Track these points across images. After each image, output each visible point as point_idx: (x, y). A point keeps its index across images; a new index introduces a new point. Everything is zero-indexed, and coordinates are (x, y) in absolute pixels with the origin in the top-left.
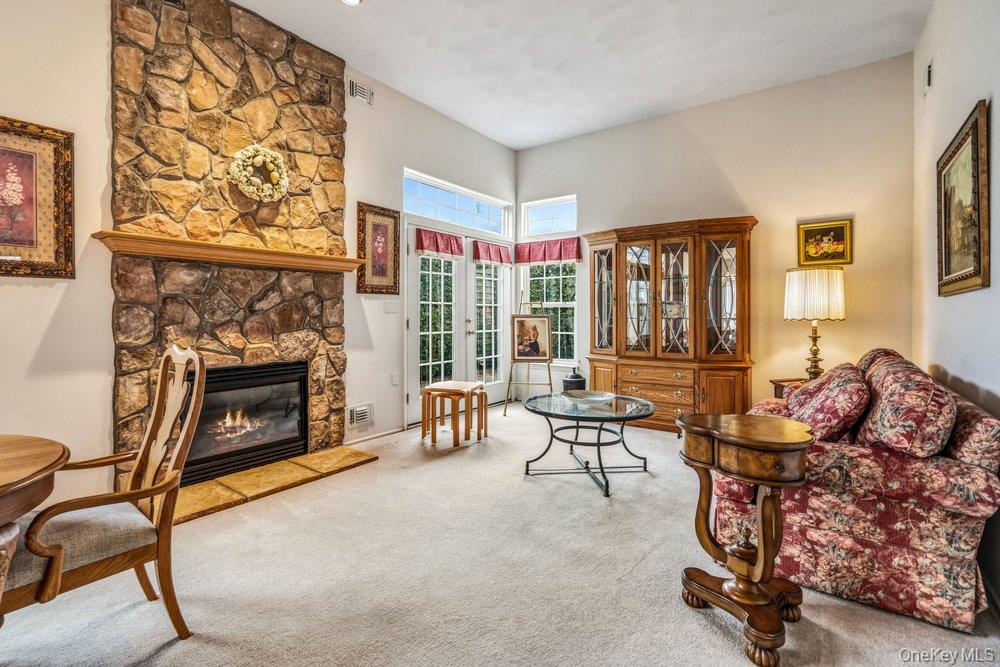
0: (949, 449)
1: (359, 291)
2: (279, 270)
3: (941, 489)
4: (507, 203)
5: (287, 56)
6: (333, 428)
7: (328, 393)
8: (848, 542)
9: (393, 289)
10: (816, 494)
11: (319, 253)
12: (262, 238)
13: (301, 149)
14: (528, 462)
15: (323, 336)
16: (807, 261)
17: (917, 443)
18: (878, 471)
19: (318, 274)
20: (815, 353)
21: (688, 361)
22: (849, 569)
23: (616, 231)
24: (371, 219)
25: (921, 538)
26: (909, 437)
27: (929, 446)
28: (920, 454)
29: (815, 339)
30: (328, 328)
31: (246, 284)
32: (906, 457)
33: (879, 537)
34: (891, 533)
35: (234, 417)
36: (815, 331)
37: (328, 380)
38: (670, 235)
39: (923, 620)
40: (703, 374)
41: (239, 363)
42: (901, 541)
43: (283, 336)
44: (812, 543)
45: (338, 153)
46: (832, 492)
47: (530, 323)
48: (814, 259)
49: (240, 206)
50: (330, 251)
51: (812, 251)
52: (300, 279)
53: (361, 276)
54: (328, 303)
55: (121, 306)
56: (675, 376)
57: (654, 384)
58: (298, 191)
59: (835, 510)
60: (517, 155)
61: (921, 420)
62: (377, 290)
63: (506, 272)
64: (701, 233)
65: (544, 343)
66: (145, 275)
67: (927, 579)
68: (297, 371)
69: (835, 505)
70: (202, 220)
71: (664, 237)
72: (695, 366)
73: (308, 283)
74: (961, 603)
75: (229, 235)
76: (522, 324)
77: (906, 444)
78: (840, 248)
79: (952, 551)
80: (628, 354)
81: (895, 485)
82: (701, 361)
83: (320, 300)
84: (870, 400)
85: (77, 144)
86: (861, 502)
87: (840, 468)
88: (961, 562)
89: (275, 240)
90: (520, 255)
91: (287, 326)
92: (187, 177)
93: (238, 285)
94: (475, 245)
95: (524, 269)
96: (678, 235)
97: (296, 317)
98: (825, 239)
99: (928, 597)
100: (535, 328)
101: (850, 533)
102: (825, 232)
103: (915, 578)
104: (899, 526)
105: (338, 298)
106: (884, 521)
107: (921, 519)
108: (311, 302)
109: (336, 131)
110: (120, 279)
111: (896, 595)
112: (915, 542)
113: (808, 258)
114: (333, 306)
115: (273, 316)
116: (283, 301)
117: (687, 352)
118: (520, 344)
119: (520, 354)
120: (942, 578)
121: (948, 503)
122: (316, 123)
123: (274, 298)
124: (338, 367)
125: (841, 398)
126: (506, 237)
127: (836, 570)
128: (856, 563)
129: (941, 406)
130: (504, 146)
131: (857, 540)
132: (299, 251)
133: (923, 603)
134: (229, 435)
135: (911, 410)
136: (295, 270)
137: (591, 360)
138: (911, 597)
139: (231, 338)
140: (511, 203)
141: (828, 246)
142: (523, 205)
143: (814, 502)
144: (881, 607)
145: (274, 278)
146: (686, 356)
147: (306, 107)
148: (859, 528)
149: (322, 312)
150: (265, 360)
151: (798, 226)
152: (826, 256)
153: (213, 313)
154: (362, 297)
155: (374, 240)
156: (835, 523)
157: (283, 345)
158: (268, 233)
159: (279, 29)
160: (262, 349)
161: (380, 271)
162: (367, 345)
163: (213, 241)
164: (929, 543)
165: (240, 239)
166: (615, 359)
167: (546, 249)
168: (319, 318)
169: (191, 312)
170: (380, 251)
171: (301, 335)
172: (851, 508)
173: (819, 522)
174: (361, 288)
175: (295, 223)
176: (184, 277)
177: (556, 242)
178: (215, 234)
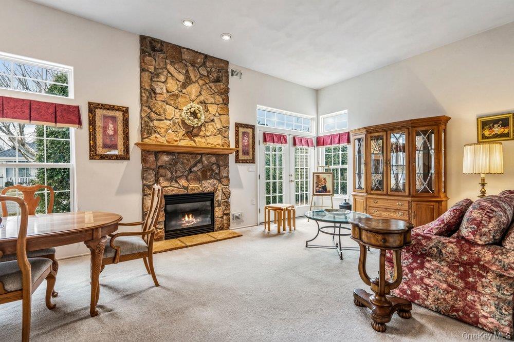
0: (497, 242)
1: (236, 162)
2: (201, 154)
3: (489, 261)
4: (312, 117)
5: (204, 64)
6: (225, 222)
7: (223, 206)
8: (444, 286)
9: (252, 161)
10: (429, 261)
11: (218, 146)
12: (194, 141)
13: (210, 102)
14: (307, 242)
15: (220, 182)
16: (483, 139)
17: (478, 237)
18: (457, 250)
19: (217, 155)
20: (483, 193)
22: (445, 299)
23: (365, 128)
24: (241, 130)
25: (483, 287)
26: (474, 233)
27: (484, 239)
28: (480, 242)
29: (483, 185)
30: (223, 179)
31: (188, 160)
32: (473, 244)
33: (461, 285)
34: (467, 283)
35: (189, 217)
36: (483, 180)
37: (222, 201)
39: (483, 329)
40: (414, 204)
41: (186, 192)
42: (472, 288)
43: (203, 182)
44: (426, 285)
45: (226, 102)
46: (436, 260)
47: (322, 176)
48: (488, 138)
49: (186, 129)
50: (223, 145)
51: (487, 133)
52: (210, 158)
53: (237, 156)
54: (222, 168)
55: (145, 170)
56: (397, 204)
57: (386, 209)
58: (209, 120)
59: (438, 270)
60: (317, 92)
61: (479, 224)
62: (244, 162)
63: (312, 150)
64: (413, 127)
65: (329, 186)
66: (152, 158)
67: (485, 308)
68: (209, 196)
69: (438, 267)
70: (172, 135)
72: (409, 199)
73: (213, 159)
74: (503, 322)
75: (182, 141)
76: (318, 177)
77: (472, 237)
78: (506, 131)
79: (499, 295)
80: (373, 192)
81: (465, 258)
82: (413, 197)
83: (219, 166)
85: (130, 111)
86: (451, 265)
87: (437, 248)
88: (505, 301)
89: (200, 142)
90: (320, 142)
91: (205, 177)
92: (166, 119)
93: (185, 161)
94: (294, 138)
95: (322, 149)
96: (399, 129)
97: (208, 174)
98: (496, 126)
99: (486, 317)
100: (325, 179)
101: (446, 281)
102: (496, 122)
103: (479, 307)
104: (471, 279)
105: (226, 165)
106: (463, 276)
107: (483, 277)
108: (215, 167)
109: (225, 93)
110: (144, 160)
111: (468, 315)
112: (480, 289)
113: (484, 137)
114: (224, 169)
115: (199, 173)
116: (203, 167)
117: (405, 191)
118: (317, 187)
119: (317, 192)
120: (493, 308)
121: (494, 268)
122: (216, 90)
123: (200, 166)
124: (227, 195)
127: (438, 299)
128: (448, 297)
129: (490, 218)
130: (310, 88)
131: (449, 285)
132: (209, 146)
133: (482, 320)
134: (187, 224)
135: (474, 219)
136: (208, 154)
137: (353, 195)
138: (476, 316)
139: (183, 182)
140: (315, 116)
141: (497, 130)
142: (321, 117)
143: (427, 265)
144: (460, 320)
145: (199, 158)
146: (404, 194)
147: (212, 84)
148: (450, 279)
149: (219, 172)
150: (196, 192)
151: (477, 119)
152: (496, 136)
153: (176, 172)
154: (238, 164)
155: (243, 139)
156: (438, 276)
157: (204, 185)
158: (197, 139)
160: (195, 187)
161: (246, 153)
162: (240, 186)
163: (176, 144)
164: (487, 290)
165: (186, 142)
166: (365, 194)
167: (332, 139)
168: (219, 174)
169: (168, 172)
170: (246, 144)
171: (211, 181)
172: (446, 269)
173: (430, 275)
174: (237, 160)
175: (208, 134)
176: (165, 158)
177: (337, 135)
178: (176, 141)
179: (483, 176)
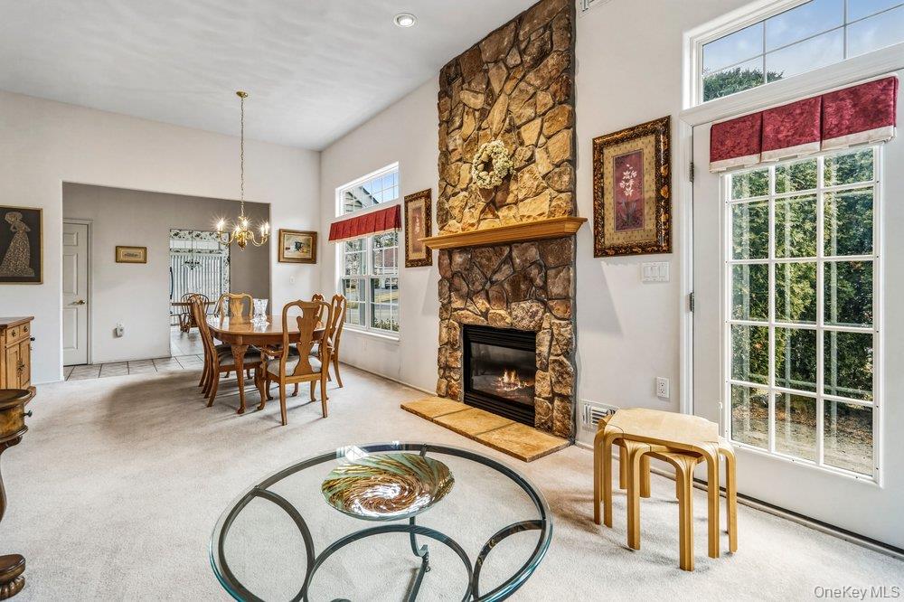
1: (596, 256)
2: (509, 244)
5: (516, 41)
6: (555, 413)
7: (550, 371)
9: (663, 246)
11: (540, 219)
12: (498, 217)
13: (524, 121)
15: (548, 309)
19: (541, 241)
24: (610, 155)
30: (551, 300)
31: (489, 259)
37: (552, 358)
41: (485, 324)
43: (513, 305)
49: (485, 198)
50: (551, 213)
52: (526, 250)
53: (598, 234)
54: (551, 273)
55: (439, 280)
58: (523, 163)
68: (524, 339)
70: (470, 217)
73: (533, 253)
75: (482, 222)
83: (544, 268)
89: (507, 217)
91: (517, 296)
93: (484, 261)
97: (523, 287)
105: (568, 263)
108: (534, 272)
114: (556, 276)
115: (506, 286)
116: (514, 272)
122: (538, 83)
123: (506, 270)
124: (569, 351)
132: (525, 221)
136: (522, 242)
139: (481, 304)
145: (506, 253)
147: (531, 74)
149: (545, 282)
150: (500, 324)
153: (474, 284)
154: (603, 262)
155: (618, 179)
157: (514, 313)
158: (503, 213)
160: (504, 316)
161: (630, 222)
162: (611, 325)
163: (472, 230)
168: (544, 288)
169: (464, 283)
170: (629, 192)
171: (525, 305)
174: (601, 251)
175: (521, 196)
176: (458, 259)
178: (473, 225)
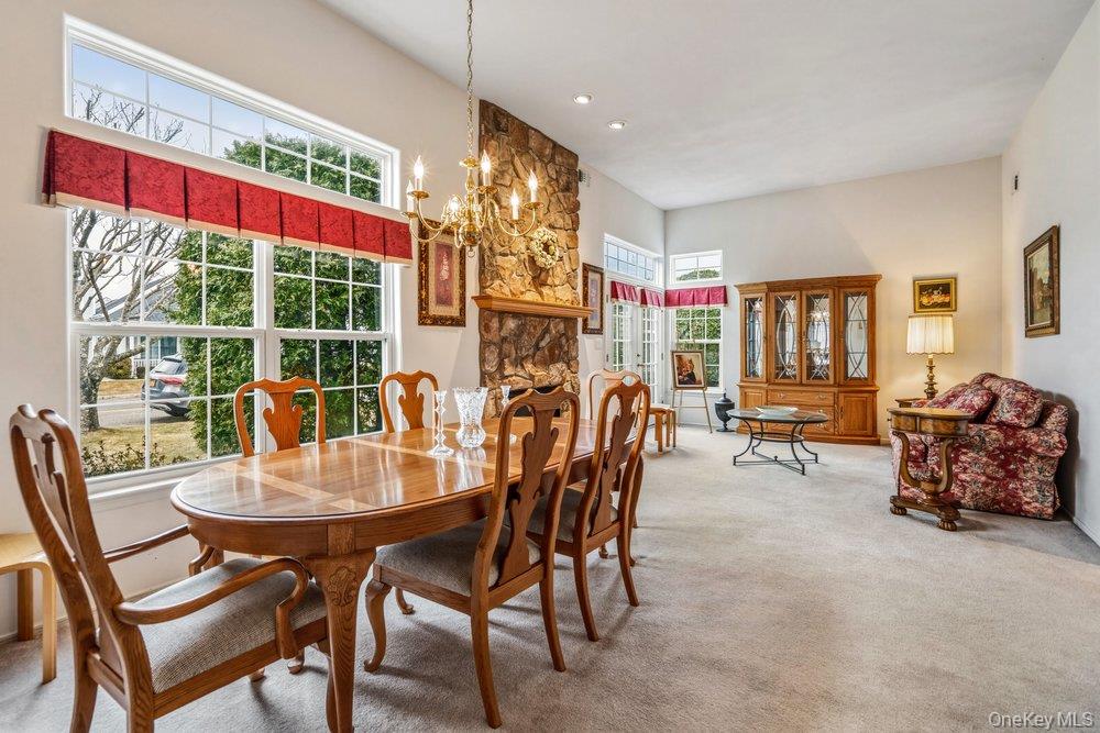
0: (1039, 423)
1: (584, 332)
2: (550, 317)
3: (1036, 443)
4: (656, 255)
5: (553, 158)
8: (983, 479)
9: (599, 331)
10: (965, 454)
11: (568, 304)
12: (541, 294)
13: (558, 226)
14: (735, 457)
15: (569, 367)
16: (921, 309)
17: (1023, 420)
18: (1001, 436)
19: (565, 319)
20: (931, 378)
21: (830, 386)
22: (984, 493)
23: (766, 283)
24: (589, 276)
25: (1025, 472)
26: (1018, 416)
27: (1029, 421)
28: (1024, 425)
29: (931, 368)
30: (570, 361)
31: (535, 328)
32: (1016, 428)
33: (1001, 474)
34: (1008, 471)
36: (931, 362)
38: (813, 288)
39: (1026, 516)
40: (841, 396)
41: (531, 386)
42: (1013, 475)
43: (551, 367)
44: (961, 481)
45: (575, 224)
46: (974, 450)
47: (687, 357)
48: (927, 307)
49: (533, 272)
50: (571, 302)
51: (925, 300)
52: (559, 324)
53: (585, 322)
54: (571, 342)
55: (484, 345)
59: (975, 461)
60: (666, 214)
61: (1025, 407)
62: (592, 332)
63: (657, 313)
64: (840, 287)
65: (699, 375)
66: (495, 324)
67: (1028, 494)
69: (976, 458)
70: (517, 283)
71: (807, 289)
72: (836, 390)
73: (562, 327)
74: (1046, 504)
75: (527, 293)
76: (680, 358)
77: (1017, 421)
78: (947, 300)
79: (1041, 478)
80: (777, 381)
81: (1011, 443)
82: (839, 385)
83: (568, 339)
84: (993, 399)
86: (990, 455)
87: (980, 436)
88: (1046, 483)
89: (547, 295)
90: (670, 299)
91: (553, 359)
92: (512, 254)
93: (532, 329)
94: (643, 292)
95: (672, 311)
96: (819, 288)
97: (557, 352)
98: (936, 292)
99: (1029, 503)
100: (690, 362)
101: (984, 474)
102: (935, 287)
103: (1021, 493)
104: (1012, 466)
105: (575, 337)
106: (1003, 465)
107: (1025, 462)
108: (563, 341)
109: (575, 208)
110: (484, 327)
111: (1011, 505)
112: (1021, 475)
113: (922, 306)
114: (573, 344)
115: (546, 351)
116: (551, 341)
117: (828, 378)
118: (680, 374)
119: (680, 383)
120: (1036, 492)
121: (1039, 450)
122: (566, 206)
123: (547, 338)
124: (576, 390)
125: (976, 399)
126: (658, 285)
127: (977, 494)
128: (988, 490)
129: (1036, 399)
130: (658, 207)
131: (988, 477)
132: (557, 303)
133: (1026, 507)
135: (1019, 402)
136: (556, 317)
137: (741, 387)
138: (1020, 505)
139: (529, 367)
140: (662, 256)
141: (937, 298)
142: (671, 257)
143: (963, 458)
144: (1003, 512)
145: (547, 324)
146: (826, 382)
147: (560, 194)
148: (989, 470)
149: (568, 348)
150: (543, 383)
151: (914, 282)
152: (936, 305)
153: (522, 349)
154: (585, 336)
156: (975, 469)
157: (551, 373)
158: (544, 290)
159: (549, 139)
160: (542, 376)
161: (594, 316)
163: (521, 298)
164: (1029, 475)
165: (531, 296)
166: (766, 385)
167: (694, 297)
168: (567, 353)
169: (513, 348)
170: (594, 300)
171: (559, 366)
172: (985, 459)
173: (965, 469)
174: (586, 330)
175: (557, 283)
176: (511, 324)
177: (704, 290)
178: (522, 293)
179: (931, 356)
